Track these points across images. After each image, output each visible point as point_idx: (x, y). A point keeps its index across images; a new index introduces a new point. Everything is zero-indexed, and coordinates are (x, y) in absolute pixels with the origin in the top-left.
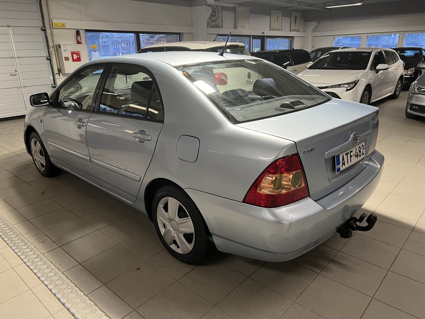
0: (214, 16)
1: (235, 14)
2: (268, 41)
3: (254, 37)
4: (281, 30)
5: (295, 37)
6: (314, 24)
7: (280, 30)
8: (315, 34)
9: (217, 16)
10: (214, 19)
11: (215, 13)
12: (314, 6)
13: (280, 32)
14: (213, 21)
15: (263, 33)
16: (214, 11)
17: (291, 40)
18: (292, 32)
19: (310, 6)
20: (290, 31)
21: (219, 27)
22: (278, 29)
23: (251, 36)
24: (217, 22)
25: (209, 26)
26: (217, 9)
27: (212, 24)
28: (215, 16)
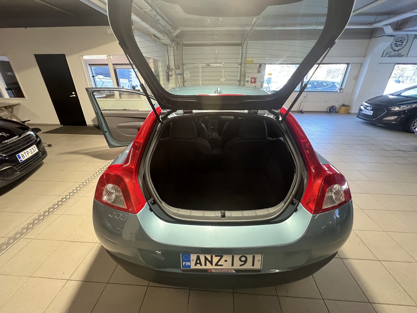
0: (398, 46)
9: (403, 45)
10: (396, 49)
11: (402, 42)
14: (395, 51)
16: (401, 41)
21: (402, 56)
24: (400, 52)
25: (388, 56)
26: (406, 38)
27: (392, 54)
28: (401, 46)
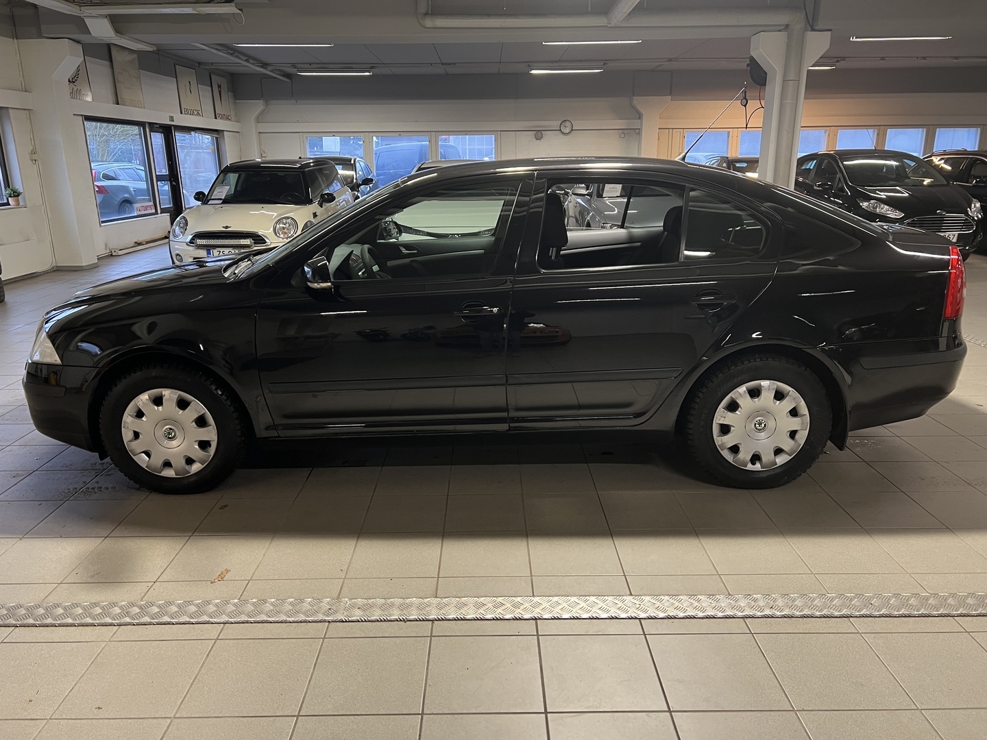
1: (112, 67)
2: (179, 137)
3: (154, 127)
4: (200, 112)
5: (225, 132)
6: (258, 106)
7: (198, 114)
8: (264, 127)
12: (270, 68)
13: (199, 117)
15: (172, 119)
17: (217, 138)
18: (218, 120)
19: (262, 67)
20: (216, 118)
22: (196, 113)
23: (147, 125)
24: (79, 85)
